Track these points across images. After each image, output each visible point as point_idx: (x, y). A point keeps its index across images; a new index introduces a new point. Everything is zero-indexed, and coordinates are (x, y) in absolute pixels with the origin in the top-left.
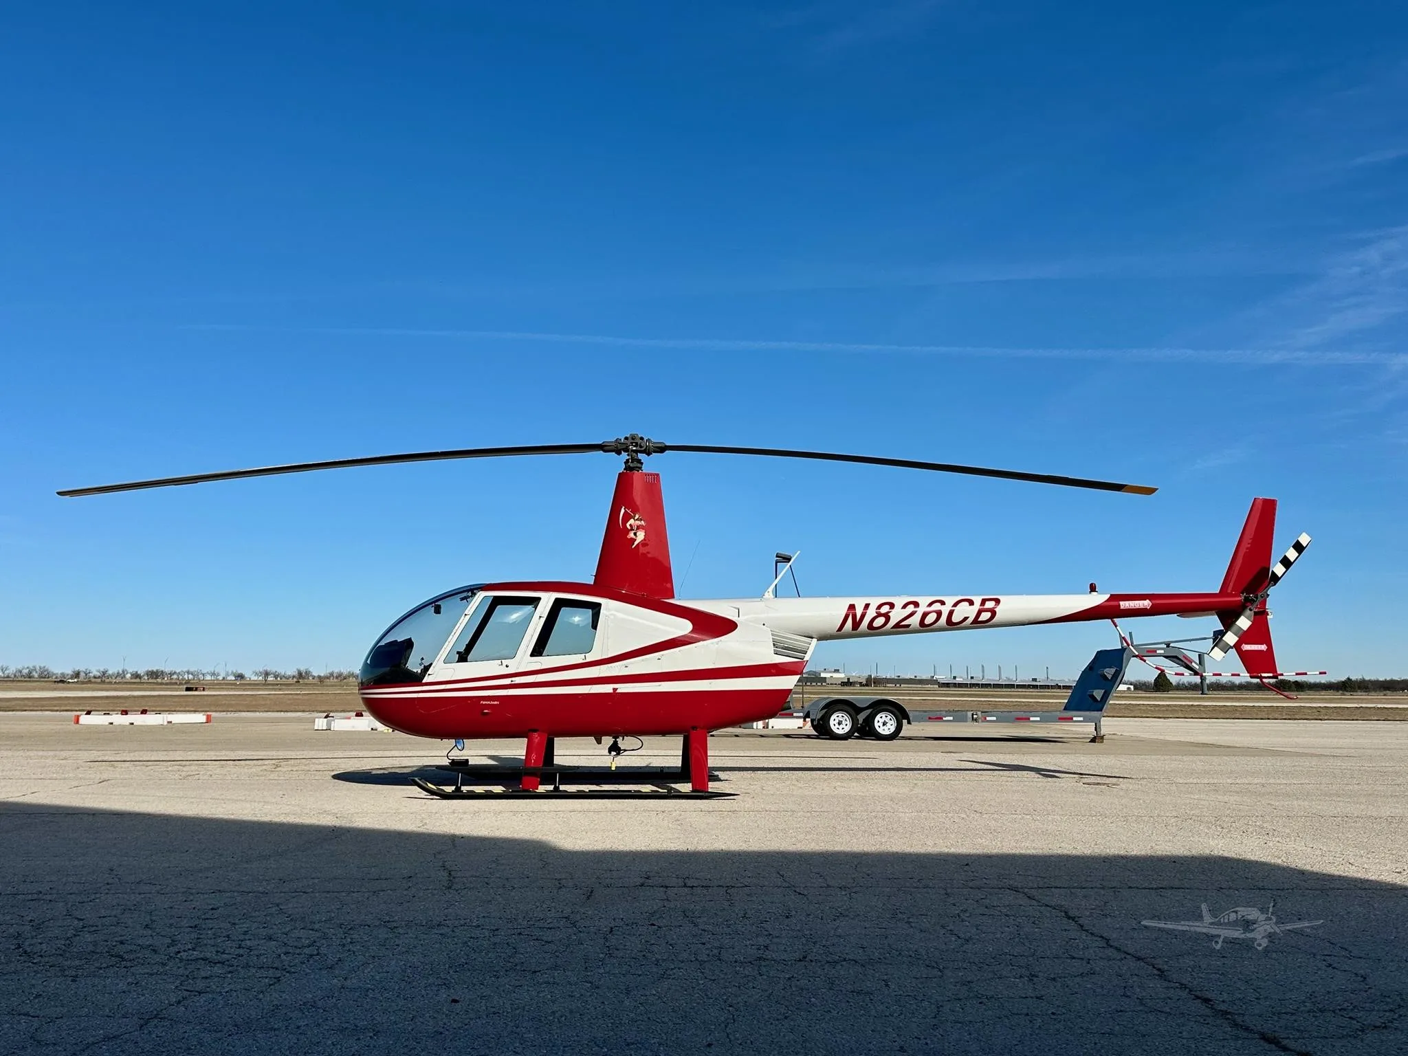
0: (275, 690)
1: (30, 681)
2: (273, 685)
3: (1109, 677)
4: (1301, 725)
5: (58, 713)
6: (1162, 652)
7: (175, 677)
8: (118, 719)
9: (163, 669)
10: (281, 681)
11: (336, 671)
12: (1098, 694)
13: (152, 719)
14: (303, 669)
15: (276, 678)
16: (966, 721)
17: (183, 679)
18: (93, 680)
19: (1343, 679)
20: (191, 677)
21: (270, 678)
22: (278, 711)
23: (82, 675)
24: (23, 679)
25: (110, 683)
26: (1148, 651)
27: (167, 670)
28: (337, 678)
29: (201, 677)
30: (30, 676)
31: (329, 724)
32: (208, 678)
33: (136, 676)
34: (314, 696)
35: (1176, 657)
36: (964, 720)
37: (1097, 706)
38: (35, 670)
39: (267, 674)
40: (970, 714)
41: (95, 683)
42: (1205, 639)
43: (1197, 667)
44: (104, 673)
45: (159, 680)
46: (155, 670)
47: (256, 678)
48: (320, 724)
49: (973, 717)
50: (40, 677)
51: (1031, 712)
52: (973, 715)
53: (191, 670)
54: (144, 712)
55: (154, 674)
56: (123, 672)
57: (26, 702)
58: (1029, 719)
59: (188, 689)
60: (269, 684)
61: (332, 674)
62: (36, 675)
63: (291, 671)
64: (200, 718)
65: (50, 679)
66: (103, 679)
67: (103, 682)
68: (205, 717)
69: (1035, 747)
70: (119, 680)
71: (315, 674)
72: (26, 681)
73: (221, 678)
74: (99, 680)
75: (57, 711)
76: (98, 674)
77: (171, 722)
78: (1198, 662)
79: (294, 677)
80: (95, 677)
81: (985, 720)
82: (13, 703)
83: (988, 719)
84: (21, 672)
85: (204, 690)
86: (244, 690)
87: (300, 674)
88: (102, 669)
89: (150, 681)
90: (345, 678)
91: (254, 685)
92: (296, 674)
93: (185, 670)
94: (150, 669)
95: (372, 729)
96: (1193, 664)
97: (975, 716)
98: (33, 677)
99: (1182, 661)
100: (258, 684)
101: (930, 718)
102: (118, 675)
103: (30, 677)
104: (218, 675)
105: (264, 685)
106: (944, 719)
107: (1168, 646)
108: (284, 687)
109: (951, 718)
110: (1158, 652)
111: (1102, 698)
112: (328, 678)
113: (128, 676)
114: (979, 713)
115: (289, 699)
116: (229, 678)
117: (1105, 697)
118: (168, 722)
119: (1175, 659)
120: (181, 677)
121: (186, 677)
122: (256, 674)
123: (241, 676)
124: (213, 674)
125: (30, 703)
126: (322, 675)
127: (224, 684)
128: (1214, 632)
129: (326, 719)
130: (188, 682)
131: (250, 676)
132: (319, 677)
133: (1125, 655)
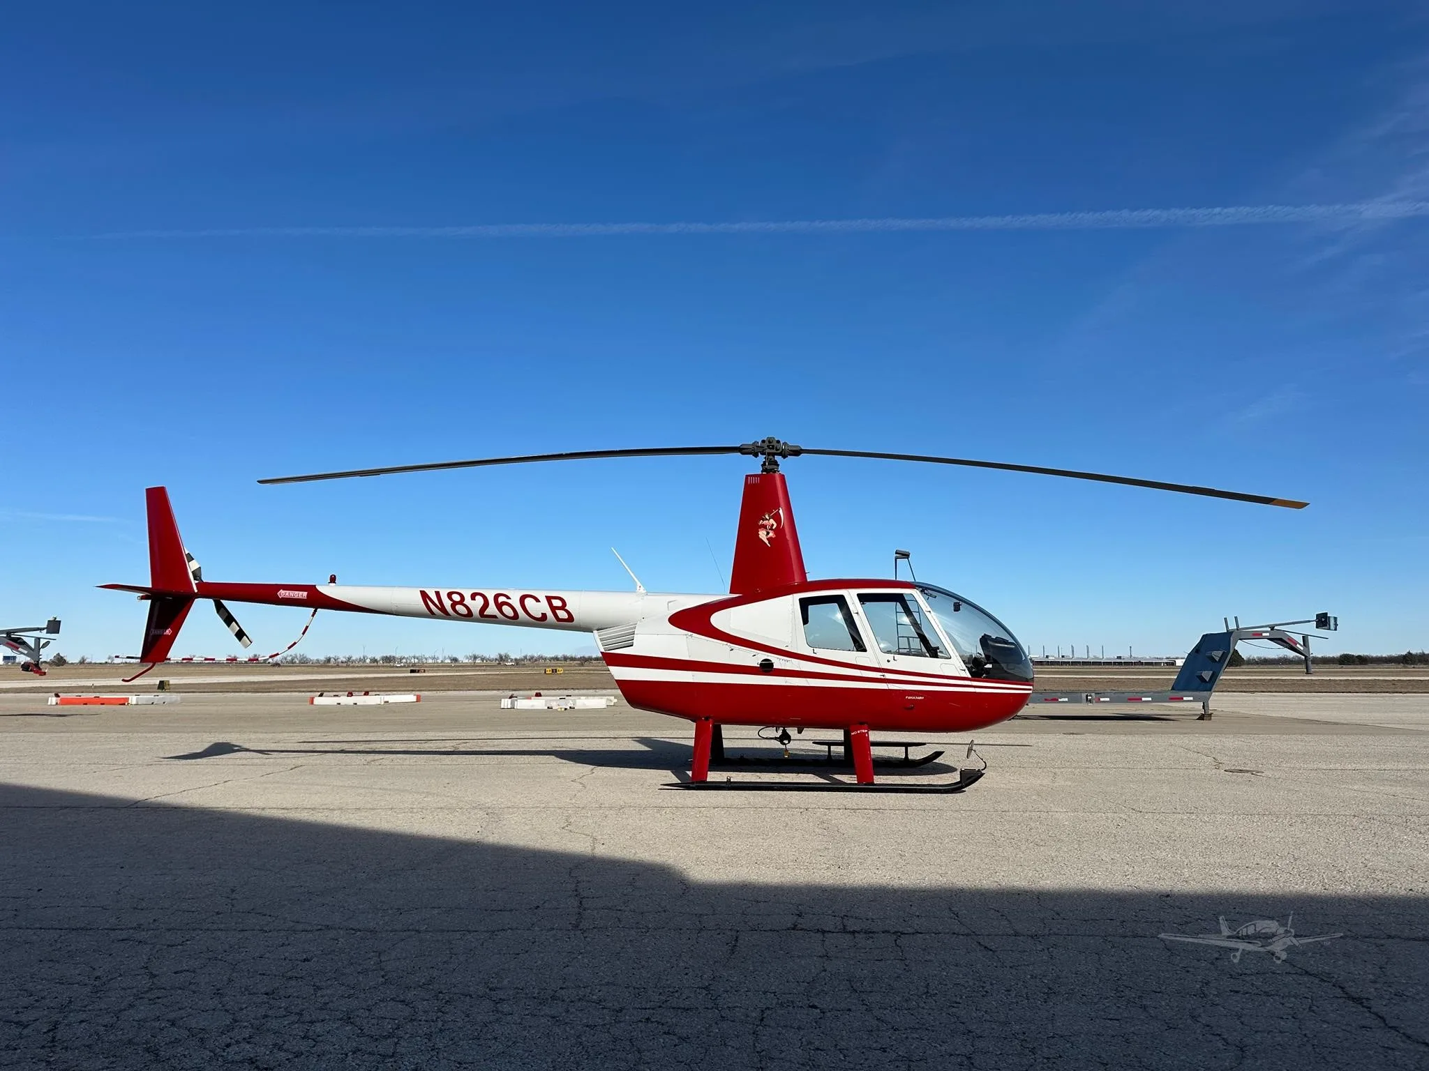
0: (481, 671)
1: (293, 666)
2: (480, 666)
3: (1217, 659)
4: (1387, 698)
5: (303, 693)
6: (1268, 634)
7: (404, 661)
8: (345, 700)
9: (395, 655)
10: (486, 663)
11: (529, 654)
12: (1207, 675)
13: (373, 700)
14: (503, 653)
15: (483, 661)
16: (1081, 702)
17: (410, 663)
18: (340, 664)
19: (1404, 653)
20: (416, 661)
21: (478, 661)
22: (477, 690)
23: (332, 660)
24: (287, 664)
25: (353, 667)
26: (1254, 635)
27: (398, 656)
28: (530, 660)
29: (424, 661)
30: (292, 661)
31: (512, 703)
32: (430, 661)
33: (373, 660)
34: (509, 676)
35: (1281, 640)
36: (1078, 701)
37: (1206, 686)
38: (296, 657)
39: (475, 658)
40: (1084, 695)
41: (342, 667)
42: (1309, 621)
43: (1302, 648)
44: (349, 659)
45: (392, 664)
46: (388, 655)
47: (467, 661)
48: (506, 703)
49: (1087, 698)
50: (300, 662)
51: (1142, 693)
52: (1087, 696)
53: (417, 655)
54: (366, 693)
55: (388, 659)
56: (364, 658)
57: (283, 684)
58: (1141, 699)
59: (412, 671)
60: (477, 666)
61: (525, 657)
62: (298, 662)
63: (494, 655)
64: (411, 698)
65: (308, 664)
66: (348, 664)
67: (348, 666)
68: (415, 697)
69: (1150, 726)
70: (361, 664)
71: (513, 657)
72: (290, 666)
73: (439, 661)
74: (345, 665)
75: (303, 692)
76: (344, 660)
77: (388, 702)
78: (1302, 643)
79: (496, 659)
80: (342, 662)
81: (1099, 701)
82: (273, 685)
83: (1102, 699)
84: (286, 659)
85: (424, 672)
86: (457, 671)
87: (501, 657)
88: (347, 656)
89: (385, 664)
90: (536, 660)
91: (464, 667)
92: (498, 657)
93: (412, 655)
94: (385, 655)
95: (548, 708)
96: (1298, 645)
97: (1089, 697)
98: (295, 662)
99: (1288, 643)
100: (468, 666)
101: (1046, 700)
102: (360, 660)
103: (293, 663)
104: (437, 659)
105: (473, 666)
106: (1059, 700)
107: (1272, 628)
108: (488, 668)
109: (1066, 700)
110: (1264, 634)
111: (1210, 679)
112: (522, 660)
113: (368, 661)
114: (1093, 694)
115: (489, 679)
116: (446, 661)
117: (1214, 677)
118: (385, 702)
119: (1279, 642)
120: (408, 661)
121: (413, 661)
122: (467, 658)
123: (455, 660)
124: (434, 658)
125: (286, 685)
126: (518, 658)
127: (442, 666)
128: (1317, 615)
129: (510, 700)
130: (414, 665)
131: (463, 659)
132: (516, 659)
133: (1232, 638)
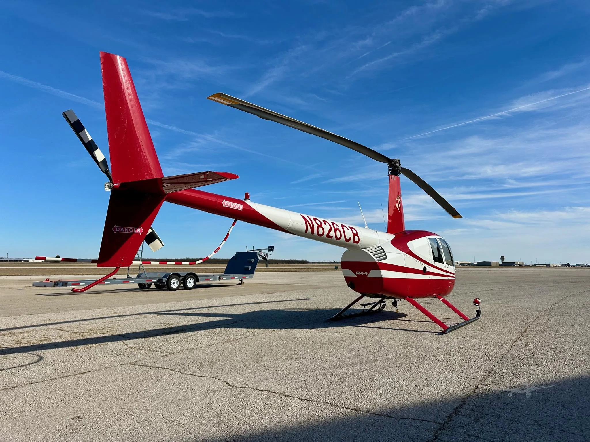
101: (206, 279)
